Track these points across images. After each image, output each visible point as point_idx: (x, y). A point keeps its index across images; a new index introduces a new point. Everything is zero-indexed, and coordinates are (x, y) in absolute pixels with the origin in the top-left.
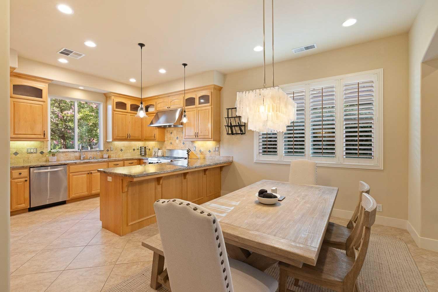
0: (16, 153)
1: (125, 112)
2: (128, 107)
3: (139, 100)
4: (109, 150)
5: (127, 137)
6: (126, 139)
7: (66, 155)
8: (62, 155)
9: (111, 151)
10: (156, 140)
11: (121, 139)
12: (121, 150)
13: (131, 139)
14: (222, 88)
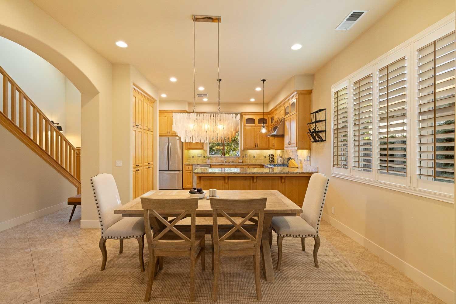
0: (193, 157)
1: (253, 126)
2: (256, 121)
3: (262, 114)
4: (244, 156)
5: (255, 146)
6: (254, 148)
7: (216, 159)
8: (214, 159)
9: (246, 157)
10: (274, 148)
11: (250, 148)
12: (254, 157)
13: (258, 148)
14: (312, 90)
